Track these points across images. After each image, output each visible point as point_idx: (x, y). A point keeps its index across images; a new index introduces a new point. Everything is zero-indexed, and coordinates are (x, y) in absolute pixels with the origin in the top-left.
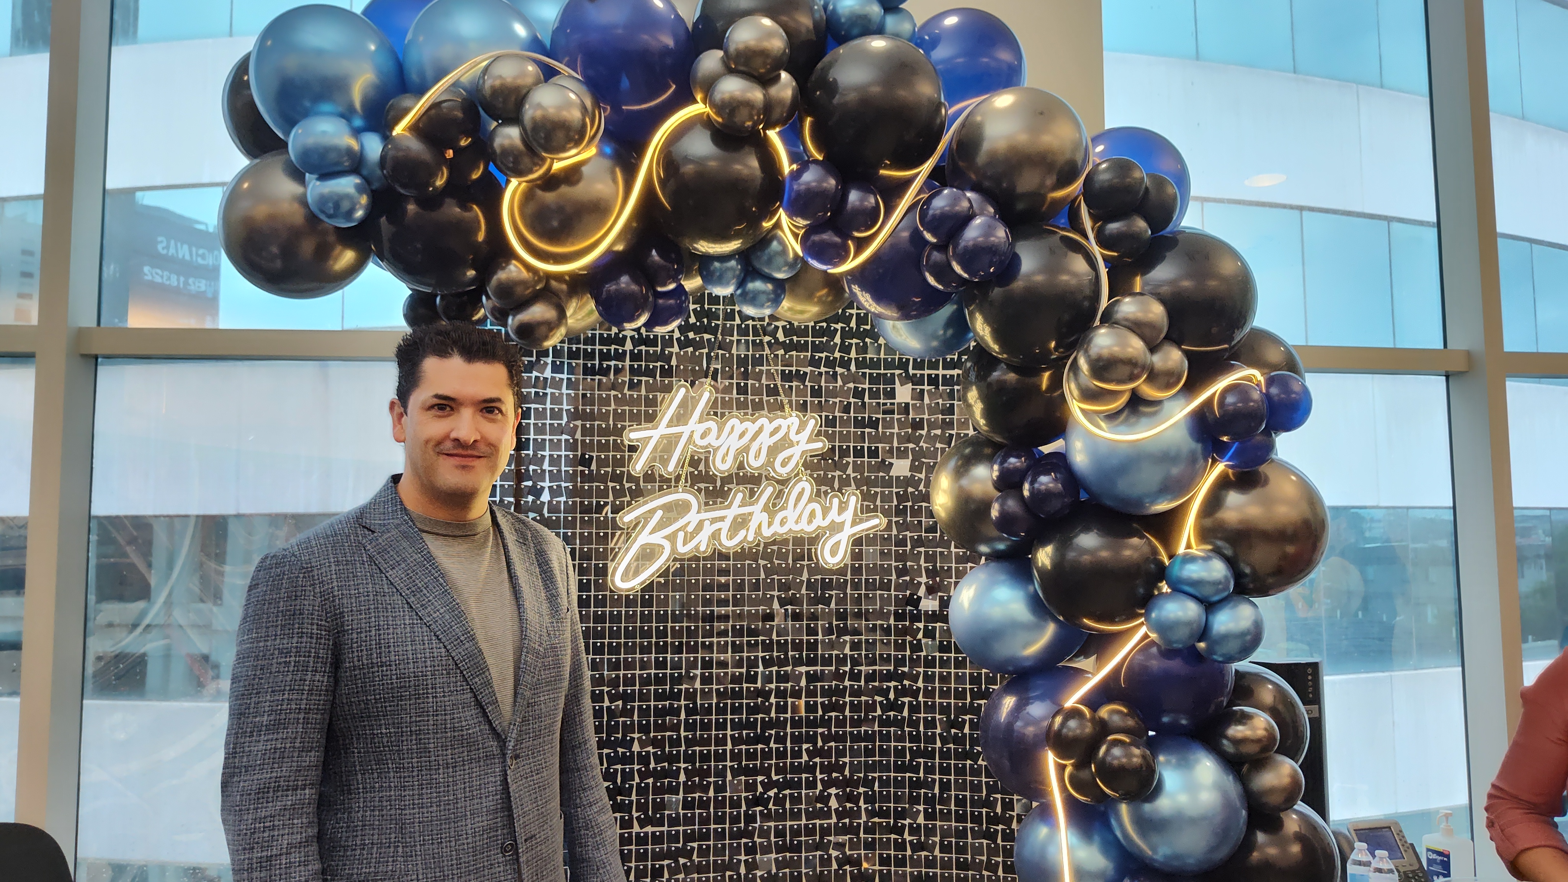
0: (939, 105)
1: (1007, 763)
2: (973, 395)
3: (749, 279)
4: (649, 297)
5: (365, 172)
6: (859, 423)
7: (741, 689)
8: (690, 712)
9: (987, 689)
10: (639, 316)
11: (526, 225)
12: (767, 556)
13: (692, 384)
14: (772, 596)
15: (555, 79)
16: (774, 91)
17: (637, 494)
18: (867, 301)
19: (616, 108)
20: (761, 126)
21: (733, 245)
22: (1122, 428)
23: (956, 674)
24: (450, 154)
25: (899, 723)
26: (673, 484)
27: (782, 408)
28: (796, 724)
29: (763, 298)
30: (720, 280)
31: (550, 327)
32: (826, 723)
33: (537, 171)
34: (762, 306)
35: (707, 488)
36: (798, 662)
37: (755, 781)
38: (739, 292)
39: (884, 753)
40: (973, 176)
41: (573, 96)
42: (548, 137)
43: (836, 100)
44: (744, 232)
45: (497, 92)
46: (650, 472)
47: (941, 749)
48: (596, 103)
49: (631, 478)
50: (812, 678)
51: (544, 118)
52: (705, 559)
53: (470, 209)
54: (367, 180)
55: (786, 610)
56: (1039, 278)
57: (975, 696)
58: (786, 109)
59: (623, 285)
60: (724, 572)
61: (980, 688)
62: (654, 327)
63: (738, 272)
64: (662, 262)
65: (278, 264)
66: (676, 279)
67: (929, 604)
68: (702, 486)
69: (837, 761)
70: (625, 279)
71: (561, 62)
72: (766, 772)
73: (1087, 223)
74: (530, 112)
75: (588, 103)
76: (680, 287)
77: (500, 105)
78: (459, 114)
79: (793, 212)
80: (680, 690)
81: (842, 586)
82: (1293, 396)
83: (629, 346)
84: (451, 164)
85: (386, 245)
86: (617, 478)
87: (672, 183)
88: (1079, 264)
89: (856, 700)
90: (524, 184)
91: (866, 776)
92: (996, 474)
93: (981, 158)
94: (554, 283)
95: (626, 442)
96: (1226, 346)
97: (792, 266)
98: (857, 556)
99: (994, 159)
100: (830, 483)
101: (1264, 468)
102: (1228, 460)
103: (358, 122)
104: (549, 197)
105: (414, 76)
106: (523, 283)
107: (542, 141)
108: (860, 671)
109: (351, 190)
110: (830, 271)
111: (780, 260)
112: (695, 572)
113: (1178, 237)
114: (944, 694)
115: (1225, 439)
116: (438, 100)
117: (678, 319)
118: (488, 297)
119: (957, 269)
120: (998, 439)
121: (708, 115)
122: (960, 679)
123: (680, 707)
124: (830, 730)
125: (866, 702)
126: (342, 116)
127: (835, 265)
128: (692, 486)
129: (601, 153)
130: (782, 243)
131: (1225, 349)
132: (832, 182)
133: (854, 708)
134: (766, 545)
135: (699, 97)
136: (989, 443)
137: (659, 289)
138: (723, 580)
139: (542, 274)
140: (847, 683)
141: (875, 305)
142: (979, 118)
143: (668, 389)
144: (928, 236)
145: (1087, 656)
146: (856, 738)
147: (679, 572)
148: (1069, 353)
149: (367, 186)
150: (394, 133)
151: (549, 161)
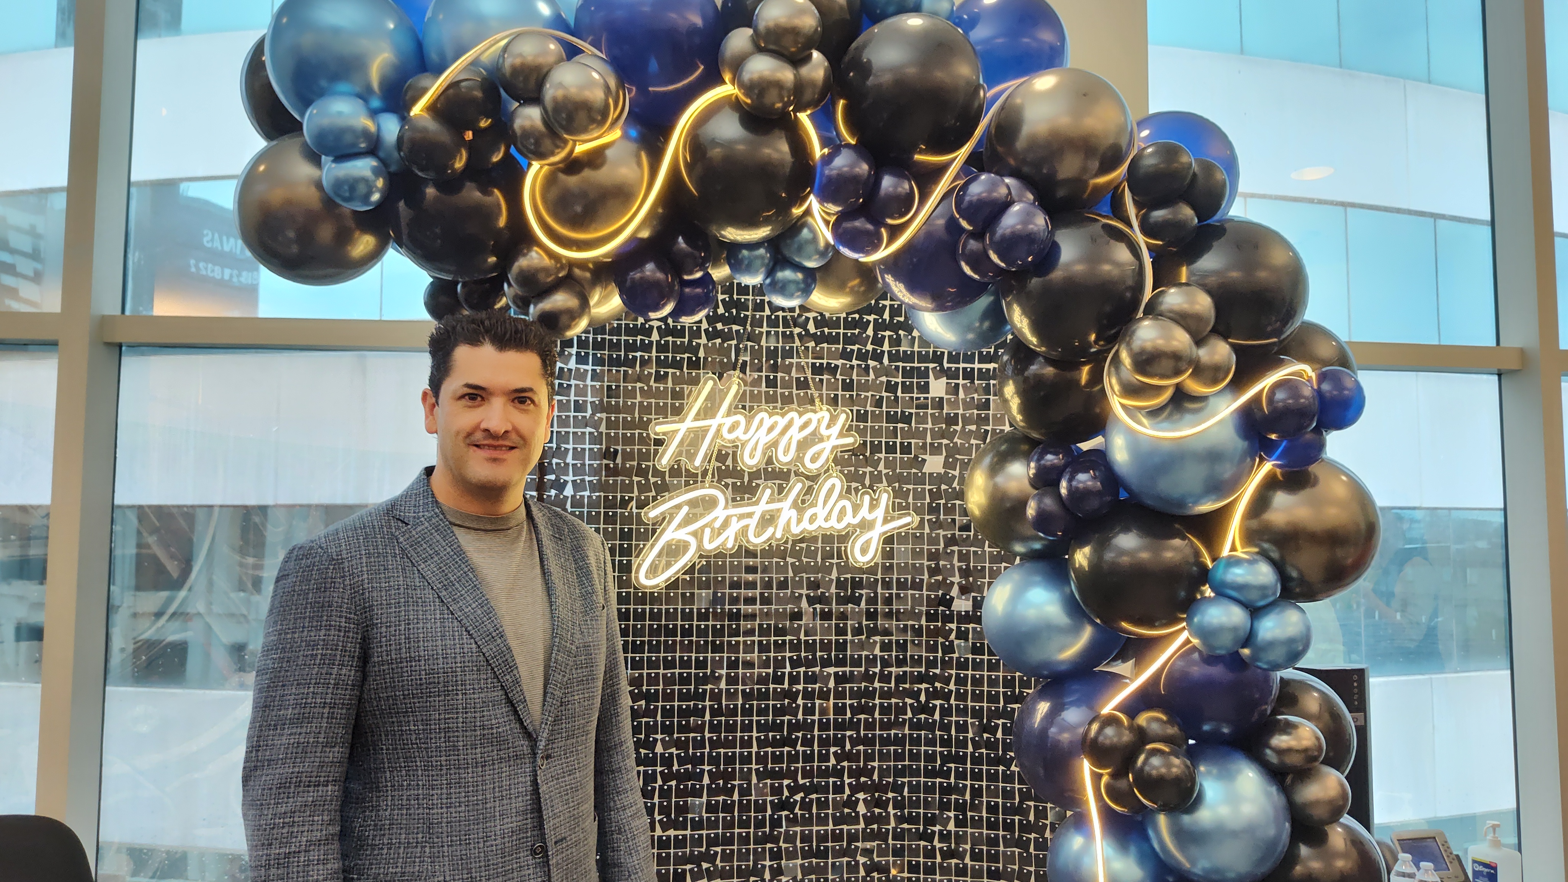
0: (978, 87)
1: (1041, 772)
2: (1010, 390)
3: (778, 267)
4: (674, 286)
5: (382, 154)
6: (891, 418)
7: (768, 690)
8: (714, 713)
9: (1021, 693)
10: (664, 305)
11: (548, 210)
12: (796, 554)
13: (720, 377)
14: (801, 595)
15: (577, 58)
16: (805, 71)
17: (663, 489)
18: (901, 291)
19: (642, 89)
20: (791, 108)
21: (763, 232)
22: (1165, 425)
23: (989, 677)
24: (469, 135)
25: (931, 727)
26: (700, 479)
27: (812, 402)
28: (824, 726)
29: (792, 287)
30: (749, 269)
31: (573, 316)
32: (854, 726)
33: (558, 153)
34: (791, 296)
35: (734, 484)
36: (826, 663)
37: (781, 785)
38: (768, 281)
39: (915, 757)
40: (1012, 162)
41: (596, 76)
42: (570, 118)
43: (871, 81)
44: (774, 218)
45: (517, 71)
46: (676, 467)
47: (972, 754)
48: (621, 84)
49: (657, 473)
50: (840, 679)
51: (566, 98)
52: (731, 556)
53: (491, 194)
54: (384, 162)
55: (815, 609)
56: (1079, 268)
57: (1008, 700)
58: (817, 90)
59: (648, 273)
60: (751, 570)
61: (1013, 692)
62: (680, 317)
63: (766, 261)
64: (689, 249)
65: (295, 249)
66: (702, 267)
67: (962, 605)
68: (730, 481)
69: (865, 765)
70: (650, 267)
71: (585, 41)
72: (793, 775)
73: (1131, 210)
74: (550, 92)
75: (612, 83)
76: (707, 276)
77: (521, 85)
78: (478, 94)
79: (824, 198)
80: (705, 691)
81: (873, 585)
82: (1346, 392)
83: (655, 336)
84: (471, 147)
85: (405, 230)
86: (642, 472)
87: (699, 169)
88: (1123, 254)
89: (886, 703)
90: (546, 167)
91: (895, 782)
92: (1032, 472)
93: (1021, 143)
94: (577, 272)
95: (653, 436)
96: (1275, 340)
97: (823, 254)
98: (888, 555)
99: (1034, 143)
100: (860, 479)
101: (1314, 468)
102: (1276, 460)
103: (376, 103)
104: (572, 181)
105: (433, 56)
106: (545, 270)
107: (564, 123)
108: (890, 673)
109: (368, 173)
110: (861, 260)
111: (810, 249)
112: (722, 569)
113: (1227, 226)
114: (978, 698)
115: (1273, 437)
116: (457, 79)
117: (705, 308)
118: (510, 285)
119: (994, 257)
120: (1035, 435)
121: (737, 97)
122: (993, 683)
123: (704, 707)
124: (858, 733)
125: (897, 704)
126: (360, 96)
127: (868, 253)
128: (719, 481)
129: (625, 136)
130: (812, 231)
131: (1274, 343)
132: (865, 167)
133: (885, 710)
134: (795, 542)
135: (727, 77)
136: (1027, 439)
137: (686, 277)
138: (750, 577)
139: (564, 262)
140: (877, 685)
141: (908, 295)
142: (1018, 101)
143: (695, 381)
144: (964, 224)
145: (1125, 660)
146: (885, 742)
147: (705, 569)
148: (1110, 346)
149: (384, 169)
150: (412, 114)
151: (571, 143)
